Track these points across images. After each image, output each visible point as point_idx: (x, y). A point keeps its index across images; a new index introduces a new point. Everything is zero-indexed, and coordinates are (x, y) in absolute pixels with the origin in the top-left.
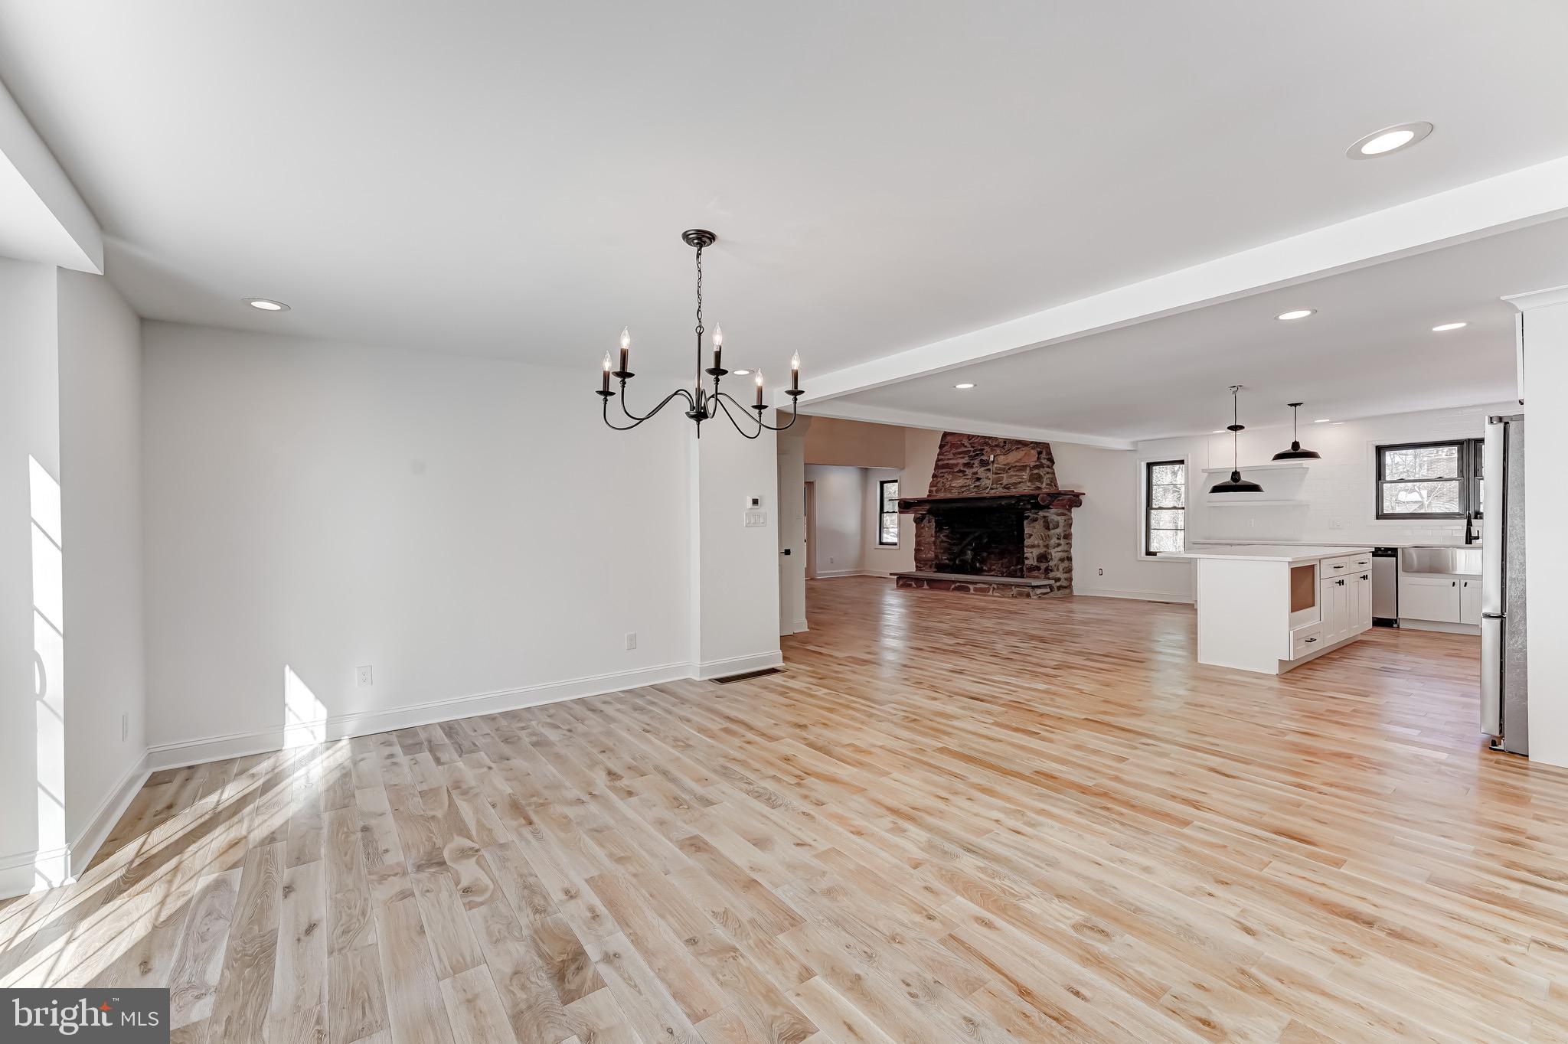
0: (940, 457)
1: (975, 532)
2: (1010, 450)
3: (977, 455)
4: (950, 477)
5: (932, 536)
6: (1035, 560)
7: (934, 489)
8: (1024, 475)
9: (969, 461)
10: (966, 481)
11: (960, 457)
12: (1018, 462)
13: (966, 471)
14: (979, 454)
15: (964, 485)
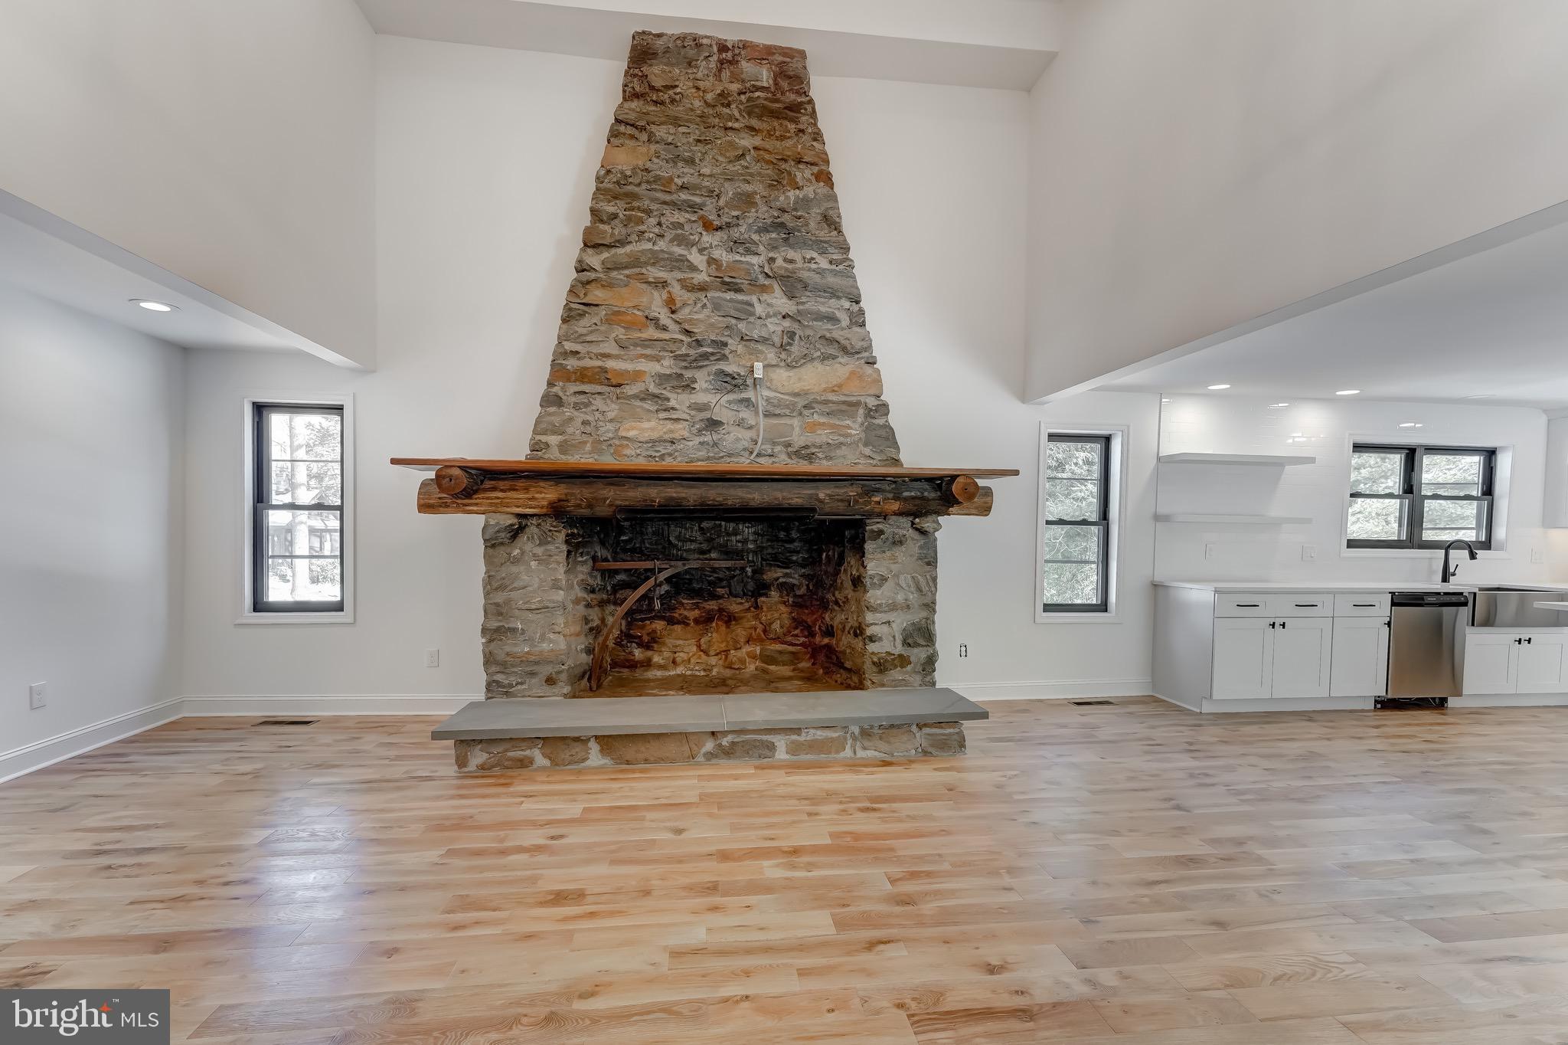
0: (569, 346)
1: (661, 570)
2: (807, 358)
3: (705, 356)
4: (613, 410)
5: (556, 586)
6: (899, 643)
7: (553, 440)
8: (850, 428)
9: (679, 372)
10: (670, 425)
11: (646, 356)
12: (834, 391)
13: (668, 400)
14: (712, 354)
15: (666, 437)
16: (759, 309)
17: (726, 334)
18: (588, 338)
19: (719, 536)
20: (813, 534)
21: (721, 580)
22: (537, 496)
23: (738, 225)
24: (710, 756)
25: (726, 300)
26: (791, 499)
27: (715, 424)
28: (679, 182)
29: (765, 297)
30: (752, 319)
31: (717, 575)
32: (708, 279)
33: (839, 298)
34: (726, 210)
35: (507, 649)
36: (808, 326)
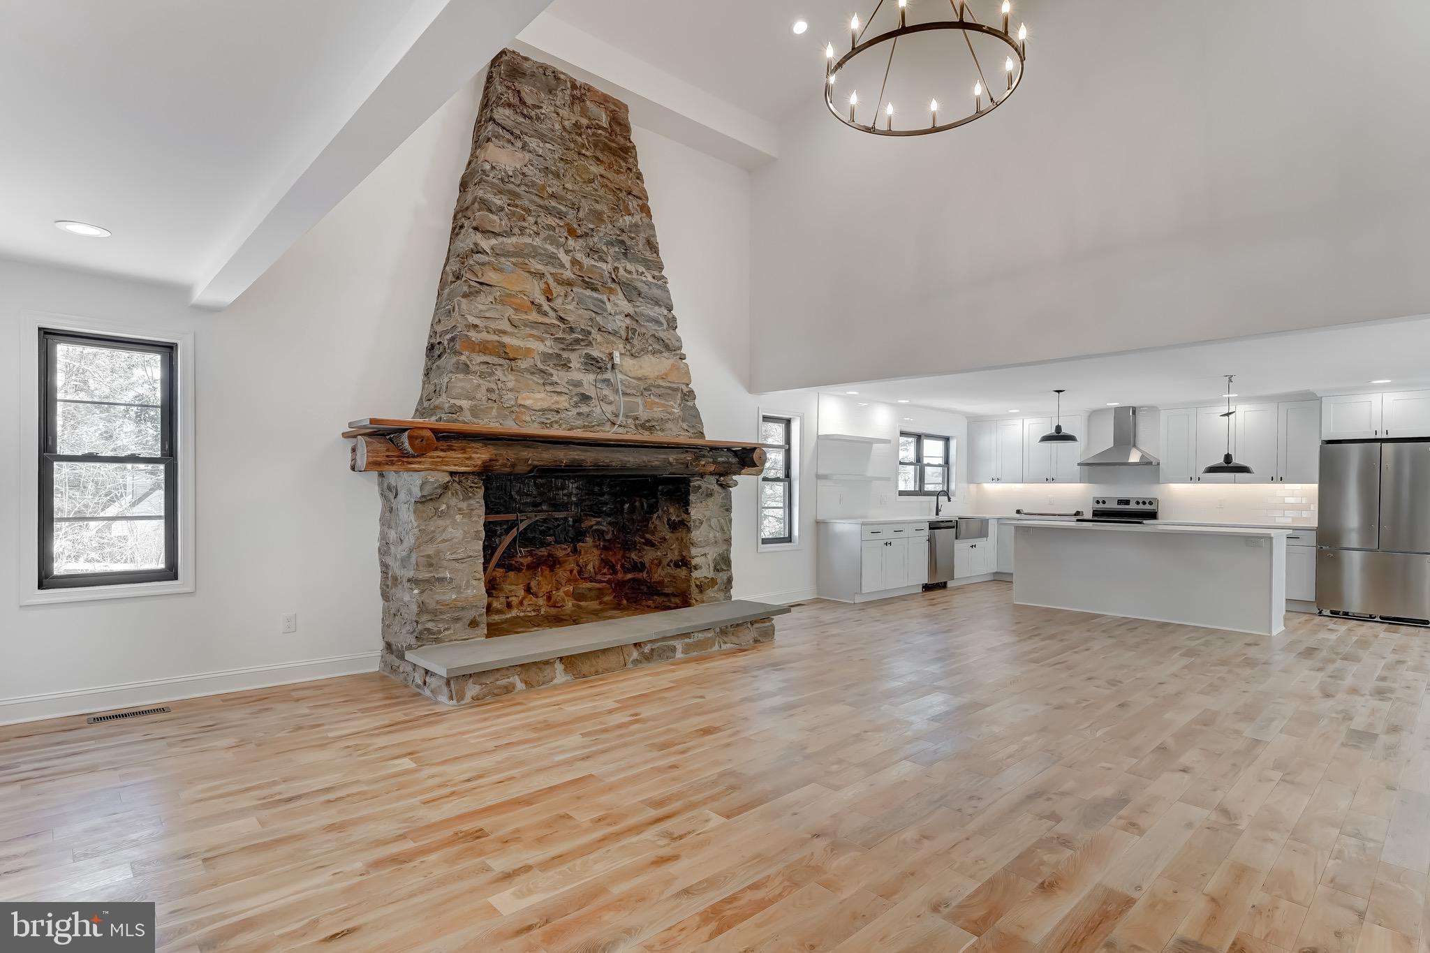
0: (471, 320)
3: (576, 341)
5: (477, 536)
6: (712, 569)
7: (465, 404)
8: (673, 407)
9: (559, 352)
10: (556, 398)
11: (532, 336)
12: (663, 378)
13: (552, 375)
14: (582, 340)
15: (554, 407)
16: (609, 306)
17: (589, 324)
18: (487, 315)
19: (549, 491)
20: (618, 488)
21: (549, 529)
22: (474, 455)
23: (592, 236)
24: (636, 662)
25: (586, 296)
26: (653, 462)
27: (587, 398)
28: (550, 190)
29: (612, 297)
30: (605, 314)
31: (546, 525)
32: (573, 276)
33: (660, 306)
34: (585, 222)
35: (437, 597)
36: (643, 326)
